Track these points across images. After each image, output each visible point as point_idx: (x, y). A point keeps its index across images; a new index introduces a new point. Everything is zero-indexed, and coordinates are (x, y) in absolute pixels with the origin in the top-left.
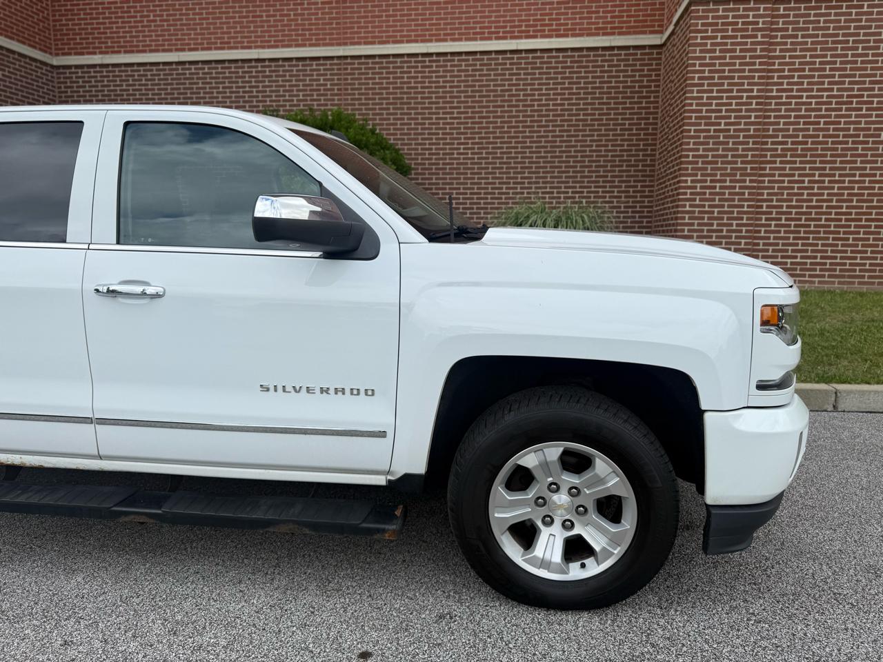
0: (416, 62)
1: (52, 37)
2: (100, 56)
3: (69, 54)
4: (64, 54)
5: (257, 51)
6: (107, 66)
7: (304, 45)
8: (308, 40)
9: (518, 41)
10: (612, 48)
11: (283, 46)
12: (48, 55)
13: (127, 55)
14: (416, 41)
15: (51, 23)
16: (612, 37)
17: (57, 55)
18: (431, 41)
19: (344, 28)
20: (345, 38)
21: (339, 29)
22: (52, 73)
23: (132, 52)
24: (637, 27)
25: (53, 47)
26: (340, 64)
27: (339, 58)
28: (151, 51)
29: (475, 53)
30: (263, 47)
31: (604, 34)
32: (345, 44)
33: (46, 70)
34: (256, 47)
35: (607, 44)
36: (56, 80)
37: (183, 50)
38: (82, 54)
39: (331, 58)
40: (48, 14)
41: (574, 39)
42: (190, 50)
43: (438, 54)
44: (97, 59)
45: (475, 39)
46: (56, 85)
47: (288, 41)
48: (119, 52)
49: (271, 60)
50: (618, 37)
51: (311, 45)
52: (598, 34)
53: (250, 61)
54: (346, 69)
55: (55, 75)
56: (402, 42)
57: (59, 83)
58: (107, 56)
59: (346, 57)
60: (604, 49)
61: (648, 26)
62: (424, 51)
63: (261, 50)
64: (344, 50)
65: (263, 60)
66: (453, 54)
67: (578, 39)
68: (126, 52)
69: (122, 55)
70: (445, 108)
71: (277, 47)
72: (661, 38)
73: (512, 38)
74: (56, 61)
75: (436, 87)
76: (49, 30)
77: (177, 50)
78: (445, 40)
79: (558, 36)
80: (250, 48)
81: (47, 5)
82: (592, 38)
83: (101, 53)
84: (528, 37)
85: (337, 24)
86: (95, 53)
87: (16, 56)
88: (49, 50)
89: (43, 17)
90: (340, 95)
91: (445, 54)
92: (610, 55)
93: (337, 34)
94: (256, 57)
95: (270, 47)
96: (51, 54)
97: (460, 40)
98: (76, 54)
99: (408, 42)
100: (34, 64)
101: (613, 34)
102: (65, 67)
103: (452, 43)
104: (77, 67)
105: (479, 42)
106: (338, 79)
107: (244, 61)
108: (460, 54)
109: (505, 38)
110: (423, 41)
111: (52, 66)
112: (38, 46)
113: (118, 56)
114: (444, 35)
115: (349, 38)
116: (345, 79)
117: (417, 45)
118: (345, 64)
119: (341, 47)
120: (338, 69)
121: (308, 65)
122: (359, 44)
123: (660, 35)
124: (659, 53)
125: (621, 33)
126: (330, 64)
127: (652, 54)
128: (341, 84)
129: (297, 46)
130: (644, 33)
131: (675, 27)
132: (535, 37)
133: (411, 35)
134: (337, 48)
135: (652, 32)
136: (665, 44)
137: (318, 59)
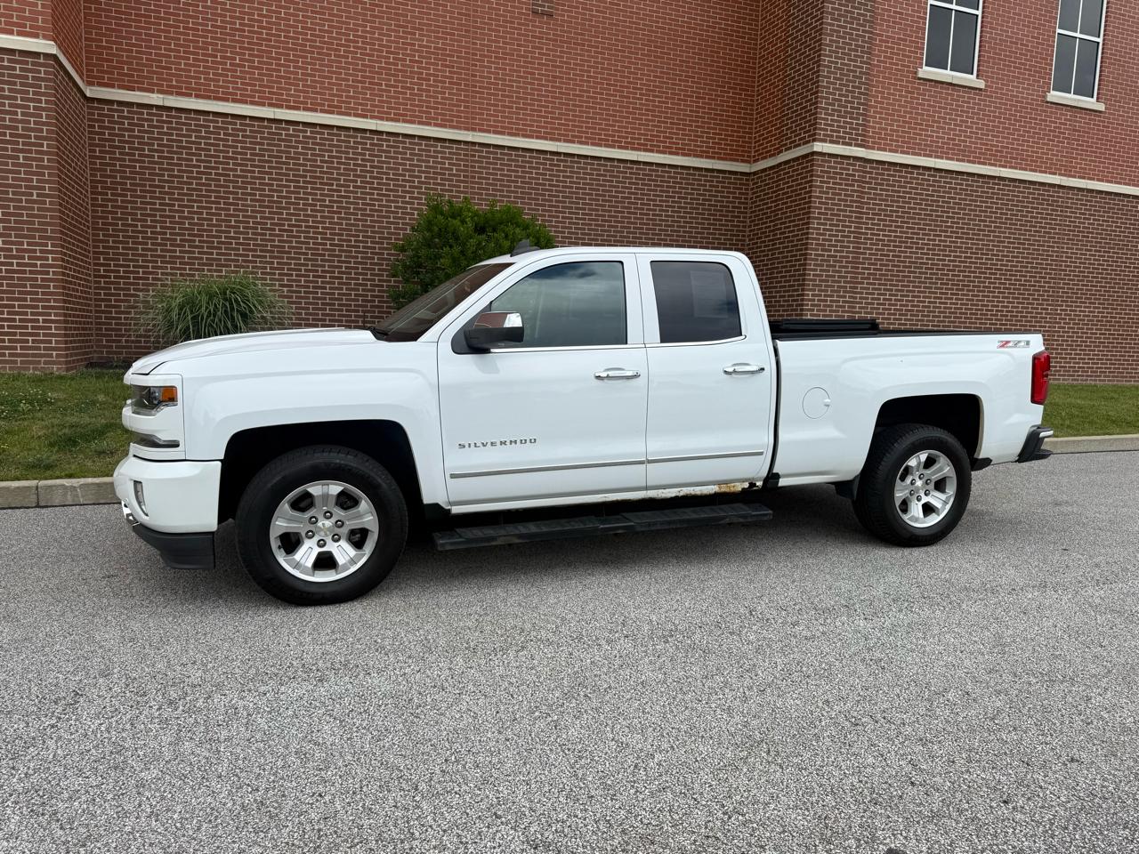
0: (544, 159)
2: (161, 96)
3: (112, 86)
4: (100, 85)
5: (373, 121)
6: (170, 109)
7: (429, 124)
8: (434, 118)
9: (638, 153)
10: (712, 170)
11: (405, 121)
12: (84, 83)
13: (200, 100)
14: (546, 139)
16: (713, 161)
17: (90, 83)
18: (559, 140)
19: (472, 113)
20: (473, 123)
21: (468, 112)
22: (87, 106)
23: (208, 98)
24: (732, 155)
26: (467, 150)
27: (466, 143)
28: (235, 101)
30: (382, 119)
31: (707, 157)
32: (474, 130)
34: (372, 117)
35: (709, 166)
37: (280, 106)
38: (133, 89)
39: (458, 142)
41: (683, 158)
42: (289, 107)
43: (566, 154)
44: (155, 99)
47: (410, 116)
48: (190, 95)
49: (389, 134)
50: (718, 161)
51: (436, 125)
52: (702, 157)
53: (365, 131)
54: (474, 156)
56: (531, 137)
58: (171, 97)
59: (474, 144)
60: (707, 170)
61: (740, 156)
62: (554, 149)
63: (377, 122)
64: (473, 135)
65: (381, 133)
66: (580, 156)
67: (687, 158)
68: (197, 96)
69: (192, 99)
70: (572, 208)
71: (398, 121)
72: (751, 167)
74: (89, 92)
77: (271, 105)
78: (573, 142)
79: (671, 153)
80: (366, 117)
82: (698, 159)
83: (160, 92)
84: (646, 150)
85: (465, 107)
86: (151, 91)
90: (466, 182)
91: (573, 156)
92: (711, 176)
93: (465, 117)
95: (388, 119)
97: (587, 143)
98: (120, 87)
99: (538, 138)
101: (714, 158)
102: (100, 101)
104: (120, 103)
105: (603, 149)
108: (586, 157)
109: (626, 148)
110: (551, 139)
113: (186, 99)
114: (573, 136)
115: (478, 124)
116: (472, 166)
117: (546, 142)
118: (472, 150)
119: (470, 133)
120: (465, 155)
121: (432, 146)
122: (489, 132)
123: (749, 165)
124: (747, 180)
125: (719, 159)
126: (457, 149)
127: (742, 179)
128: (467, 171)
129: (420, 123)
130: (737, 160)
131: (780, 164)
132: (652, 151)
133: (540, 132)
134: (466, 132)
135: (743, 161)
136: (755, 173)
137: (444, 140)
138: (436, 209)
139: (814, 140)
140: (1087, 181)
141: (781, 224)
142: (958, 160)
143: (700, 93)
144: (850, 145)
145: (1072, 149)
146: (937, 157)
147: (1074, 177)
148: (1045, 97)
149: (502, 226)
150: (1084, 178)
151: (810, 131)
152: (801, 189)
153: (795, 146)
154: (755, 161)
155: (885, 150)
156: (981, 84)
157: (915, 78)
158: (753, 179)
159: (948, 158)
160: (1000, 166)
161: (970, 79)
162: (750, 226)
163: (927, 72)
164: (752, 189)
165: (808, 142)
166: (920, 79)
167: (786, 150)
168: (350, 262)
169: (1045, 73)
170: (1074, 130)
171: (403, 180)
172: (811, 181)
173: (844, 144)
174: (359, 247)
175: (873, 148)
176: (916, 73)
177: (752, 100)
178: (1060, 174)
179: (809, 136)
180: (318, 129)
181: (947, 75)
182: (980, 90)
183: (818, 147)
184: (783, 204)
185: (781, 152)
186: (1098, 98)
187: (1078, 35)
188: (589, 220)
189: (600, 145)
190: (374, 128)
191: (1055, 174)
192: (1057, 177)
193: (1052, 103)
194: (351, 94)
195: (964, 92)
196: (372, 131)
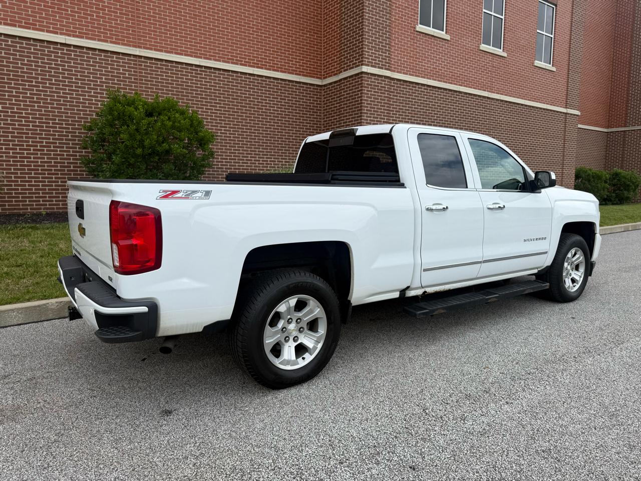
0: (191, 69)
5: (62, 37)
7: (106, 41)
8: (109, 38)
9: (253, 69)
10: (300, 83)
11: (87, 38)
14: (191, 56)
16: (299, 77)
18: (201, 58)
19: (138, 36)
20: (139, 43)
21: (135, 35)
24: (311, 73)
26: (136, 61)
27: (135, 56)
29: (228, 71)
30: (69, 35)
31: (296, 74)
32: (140, 47)
34: (61, 34)
39: (129, 55)
41: (282, 74)
43: (206, 67)
47: (92, 35)
49: (75, 46)
50: (303, 77)
51: (111, 42)
52: (293, 74)
53: (56, 43)
54: (141, 65)
56: (181, 54)
59: (141, 57)
60: (296, 82)
61: (315, 74)
62: (197, 63)
63: (67, 37)
64: (139, 51)
65: (69, 45)
66: (215, 69)
67: (284, 74)
70: (211, 103)
71: (81, 37)
72: (322, 82)
73: (249, 66)
75: (205, 88)
79: (274, 70)
80: (56, 33)
82: (291, 75)
84: (258, 67)
85: (133, 31)
90: (136, 83)
91: (210, 68)
92: (299, 86)
93: (133, 38)
95: (74, 36)
97: (220, 61)
99: (186, 55)
101: (300, 75)
103: (214, 62)
105: (230, 65)
106: (134, 71)
107: (49, 42)
108: (219, 69)
109: (245, 65)
110: (195, 57)
114: (210, 55)
115: (142, 43)
116: (140, 72)
117: (192, 58)
118: (139, 61)
119: (138, 49)
120: (134, 64)
121: (109, 57)
122: (151, 49)
123: (321, 80)
124: (320, 90)
125: (303, 75)
126: (128, 60)
127: (317, 89)
128: (136, 75)
129: (99, 40)
130: (314, 77)
131: (341, 80)
132: (262, 68)
133: (187, 52)
134: (134, 49)
135: (317, 78)
136: (325, 86)
137: (118, 53)
138: (115, 99)
139: (362, 65)
140: (500, 95)
141: (344, 117)
142: (439, 81)
143: (289, 33)
144: (382, 68)
145: (493, 77)
146: (428, 78)
147: (494, 93)
148: (479, 47)
149: (165, 112)
150: (498, 93)
151: (359, 59)
152: (355, 95)
153: (350, 69)
154: (324, 78)
155: (400, 73)
156: (448, 37)
157: (414, 31)
158: (324, 89)
159: (433, 79)
160: (459, 85)
161: (442, 34)
162: (324, 119)
163: (420, 28)
164: (324, 95)
165: (358, 66)
166: (417, 31)
167: (345, 71)
168: (49, 139)
169: (479, 34)
170: (493, 67)
171: (88, 80)
172: (362, 90)
173: (379, 68)
174: (56, 127)
175: (394, 71)
176: (415, 28)
177: (321, 40)
178: (488, 91)
179: (359, 62)
180: (17, 40)
181: (430, 30)
182: (448, 40)
183: (365, 69)
184: (344, 104)
185: (341, 72)
186: (503, 50)
187: (492, 13)
188: (224, 111)
189: (229, 62)
190: (64, 42)
191: (485, 91)
192: (486, 92)
193: (482, 51)
194: (44, 15)
195: (440, 41)
196: (61, 44)
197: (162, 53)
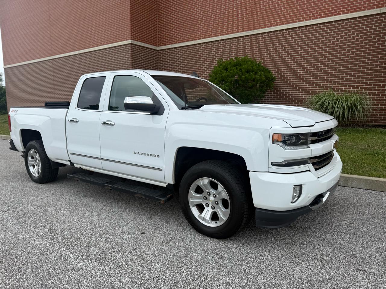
0: (283, 33)
1: (158, 40)
3: (162, 45)
5: (221, 36)
6: (173, 48)
7: (238, 32)
8: (240, 30)
9: (331, 17)
11: (230, 34)
12: (156, 47)
13: (179, 44)
14: (283, 24)
15: (158, 36)
17: (159, 46)
18: (289, 23)
19: (254, 23)
22: (157, 52)
23: (180, 42)
25: (158, 44)
26: (251, 38)
27: (251, 35)
28: (186, 41)
29: (310, 26)
30: (223, 35)
32: (254, 29)
33: (155, 52)
34: (221, 35)
35: (379, 12)
36: (158, 55)
37: (196, 40)
38: (166, 45)
39: (248, 36)
40: (157, 33)
41: (360, 12)
42: (199, 39)
43: (293, 28)
45: (310, 19)
46: (158, 57)
47: (232, 31)
48: (176, 43)
49: (226, 39)
51: (241, 32)
52: (374, 8)
53: (218, 41)
54: (254, 39)
55: (158, 53)
56: (277, 25)
57: (159, 56)
58: (173, 45)
59: (254, 35)
62: (286, 28)
63: (222, 36)
64: (253, 32)
65: (223, 40)
66: (299, 27)
67: (363, 12)
68: (179, 43)
69: (177, 44)
70: (295, 51)
73: (328, 16)
74: (158, 48)
76: (157, 38)
77: (194, 40)
78: (296, 22)
80: (218, 36)
81: (157, 30)
83: (172, 44)
84: (335, 15)
85: (251, 22)
86: (169, 44)
87: (146, 49)
88: (156, 45)
89: (155, 34)
90: (251, 50)
91: (296, 28)
93: (251, 26)
94: (220, 39)
95: (225, 34)
96: (157, 46)
97: (303, 21)
98: (164, 45)
99: (280, 25)
100: (151, 50)
103: (299, 23)
104: (164, 50)
105: (312, 21)
106: (250, 44)
107: (216, 41)
108: (303, 27)
110: (286, 24)
111: (157, 50)
112: (153, 44)
113: (176, 44)
115: (255, 27)
117: (283, 25)
120: (251, 40)
128: (251, 46)
197: (266, 29)
